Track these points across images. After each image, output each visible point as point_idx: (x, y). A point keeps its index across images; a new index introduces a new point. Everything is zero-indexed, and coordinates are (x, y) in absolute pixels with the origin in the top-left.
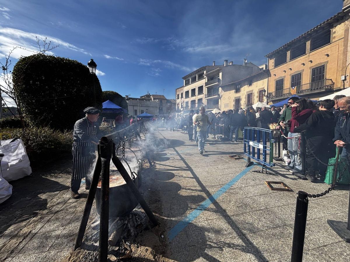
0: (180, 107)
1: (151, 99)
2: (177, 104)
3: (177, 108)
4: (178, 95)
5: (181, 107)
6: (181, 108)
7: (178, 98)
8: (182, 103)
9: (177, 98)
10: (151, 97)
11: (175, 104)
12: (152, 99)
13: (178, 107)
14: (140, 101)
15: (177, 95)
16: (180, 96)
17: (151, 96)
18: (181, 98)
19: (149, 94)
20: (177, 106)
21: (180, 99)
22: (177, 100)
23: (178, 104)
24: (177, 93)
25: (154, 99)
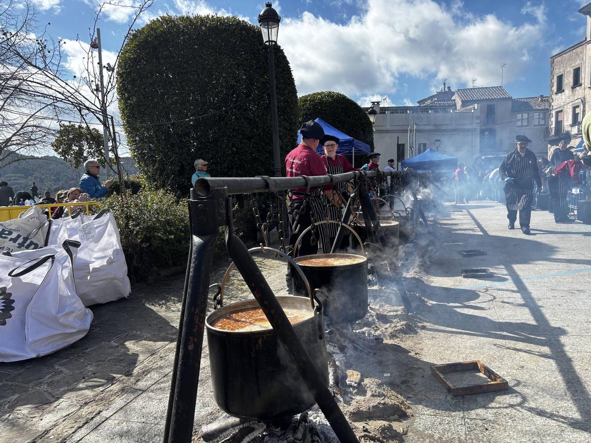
0: (567, 121)
1: (455, 105)
2: (554, 112)
3: (553, 126)
4: (560, 79)
5: (570, 122)
6: (572, 126)
7: (560, 90)
8: (574, 108)
9: (555, 89)
10: (453, 98)
11: (546, 112)
12: (459, 103)
13: (559, 124)
14: (415, 114)
15: (555, 81)
16: (569, 80)
17: (453, 94)
18: (573, 88)
19: (449, 88)
20: (553, 119)
21: (567, 91)
22: (554, 97)
23: (557, 113)
24: (557, 72)
25: (465, 103)
